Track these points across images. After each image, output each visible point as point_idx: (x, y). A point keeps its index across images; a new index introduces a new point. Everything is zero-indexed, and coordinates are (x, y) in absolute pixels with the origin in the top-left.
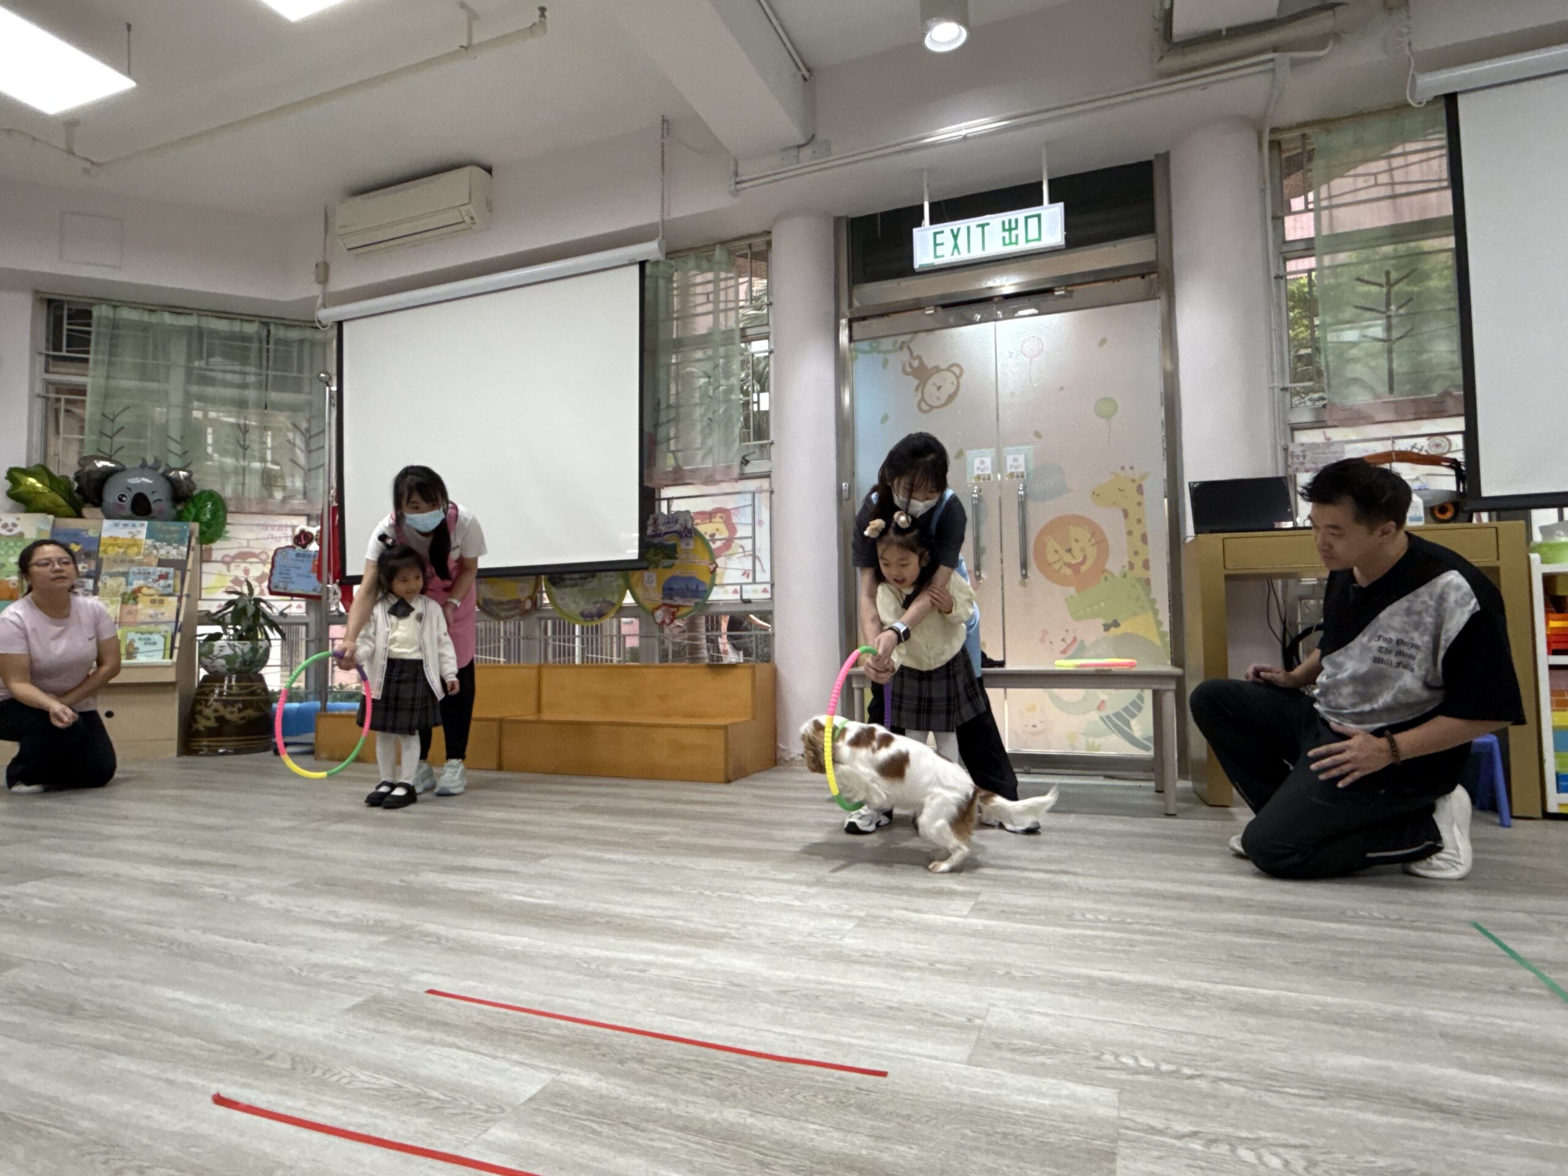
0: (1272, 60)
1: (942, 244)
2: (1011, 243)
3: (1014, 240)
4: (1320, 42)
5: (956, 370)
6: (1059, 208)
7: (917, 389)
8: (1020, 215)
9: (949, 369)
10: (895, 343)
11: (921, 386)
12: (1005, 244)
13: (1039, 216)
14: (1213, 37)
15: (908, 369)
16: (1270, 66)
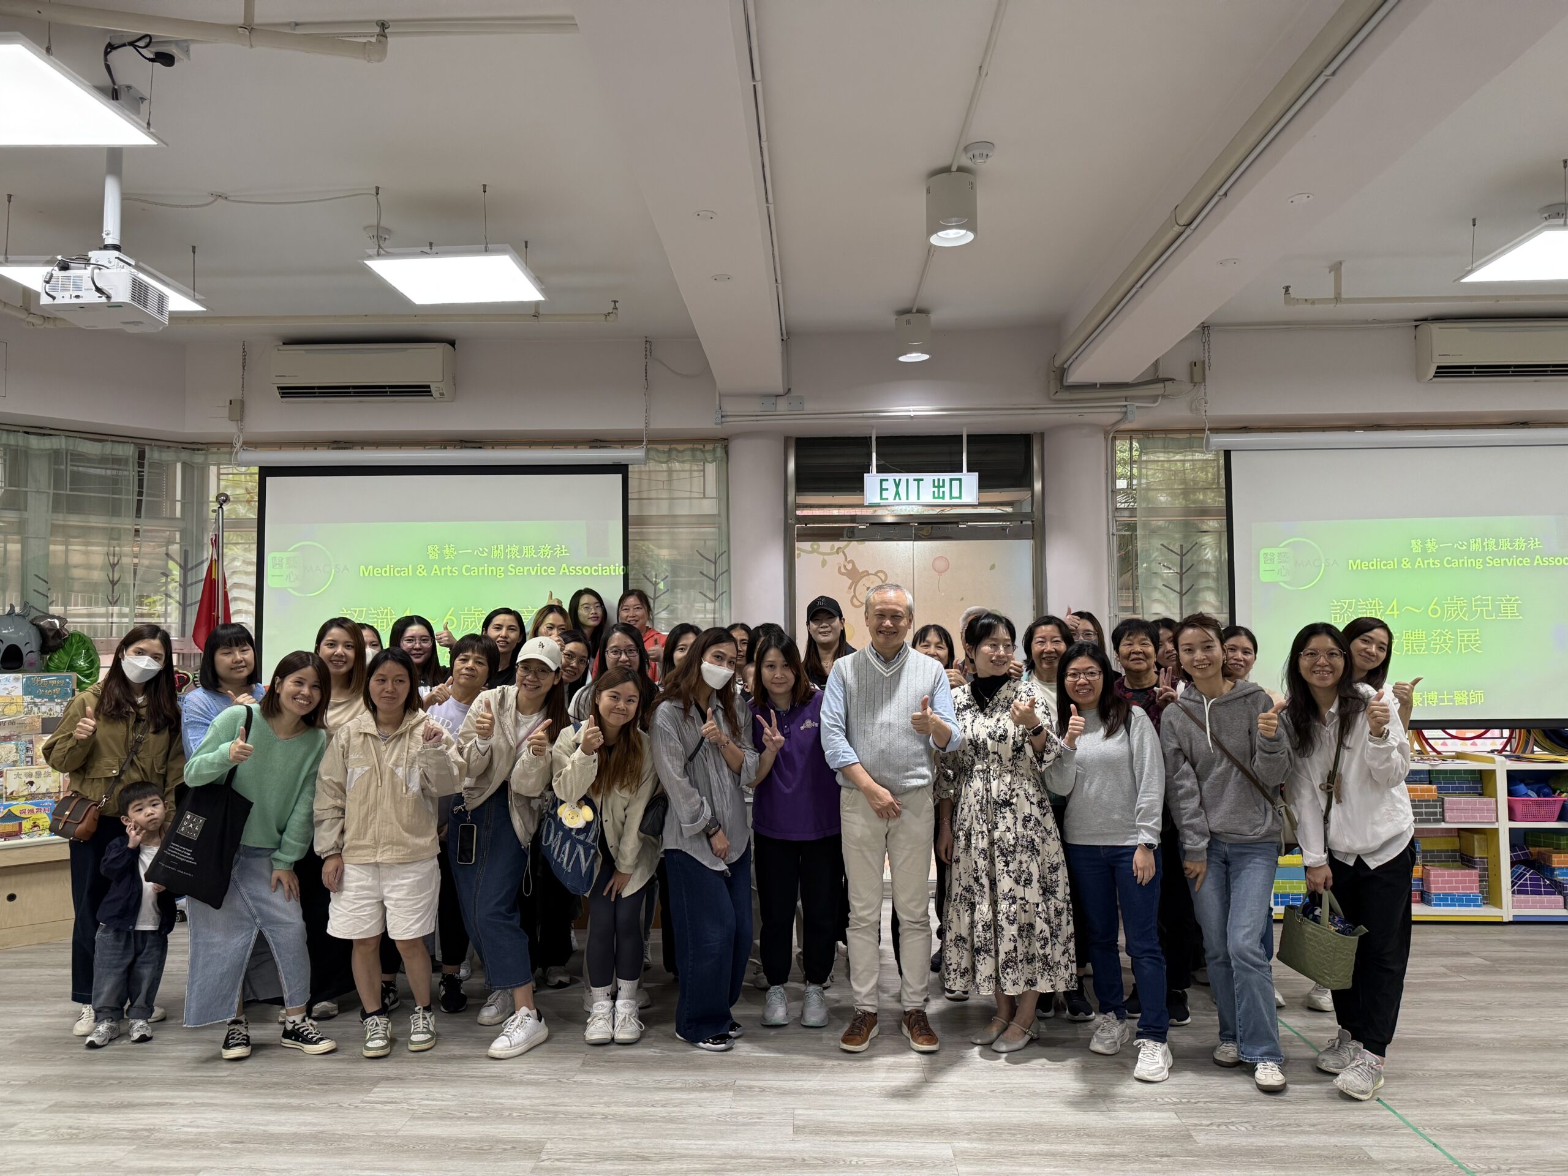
0: (1126, 406)
1: (887, 489)
2: (939, 497)
3: (941, 495)
4: (1154, 398)
5: (881, 575)
6: (975, 476)
7: (850, 588)
8: (946, 476)
9: (876, 574)
10: (833, 547)
11: (854, 584)
12: (934, 497)
13: (960, 480)
14: (1092, 386)
15: (843, 570)
16: (1124, 409)
